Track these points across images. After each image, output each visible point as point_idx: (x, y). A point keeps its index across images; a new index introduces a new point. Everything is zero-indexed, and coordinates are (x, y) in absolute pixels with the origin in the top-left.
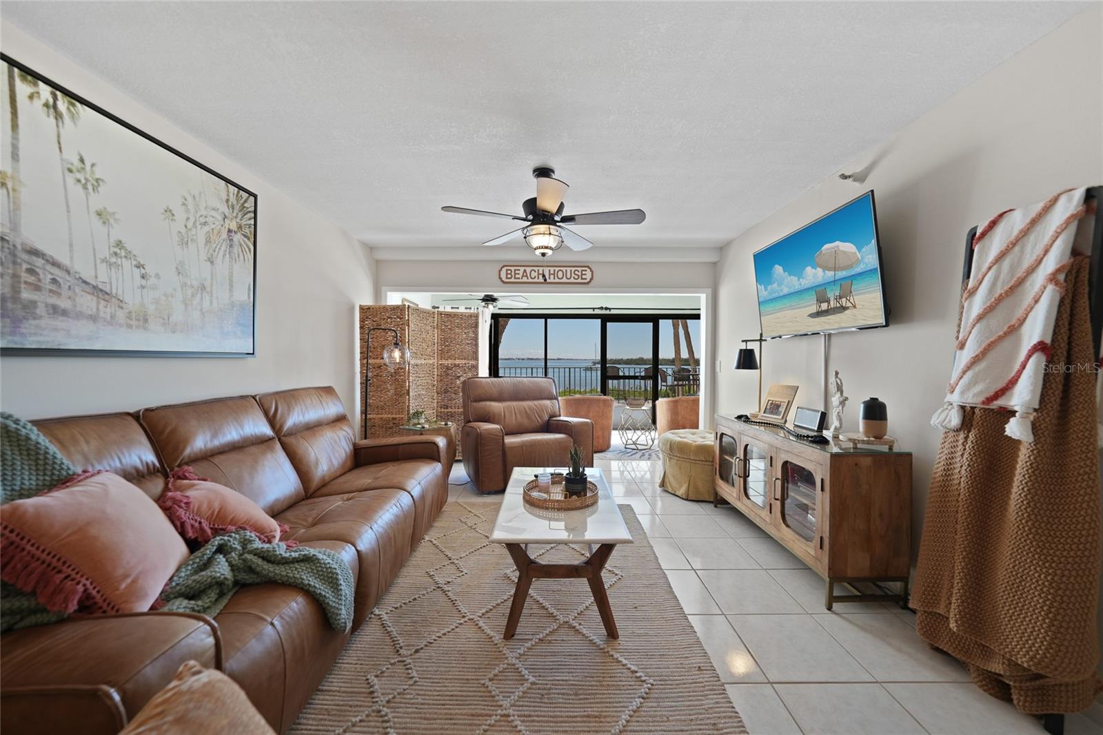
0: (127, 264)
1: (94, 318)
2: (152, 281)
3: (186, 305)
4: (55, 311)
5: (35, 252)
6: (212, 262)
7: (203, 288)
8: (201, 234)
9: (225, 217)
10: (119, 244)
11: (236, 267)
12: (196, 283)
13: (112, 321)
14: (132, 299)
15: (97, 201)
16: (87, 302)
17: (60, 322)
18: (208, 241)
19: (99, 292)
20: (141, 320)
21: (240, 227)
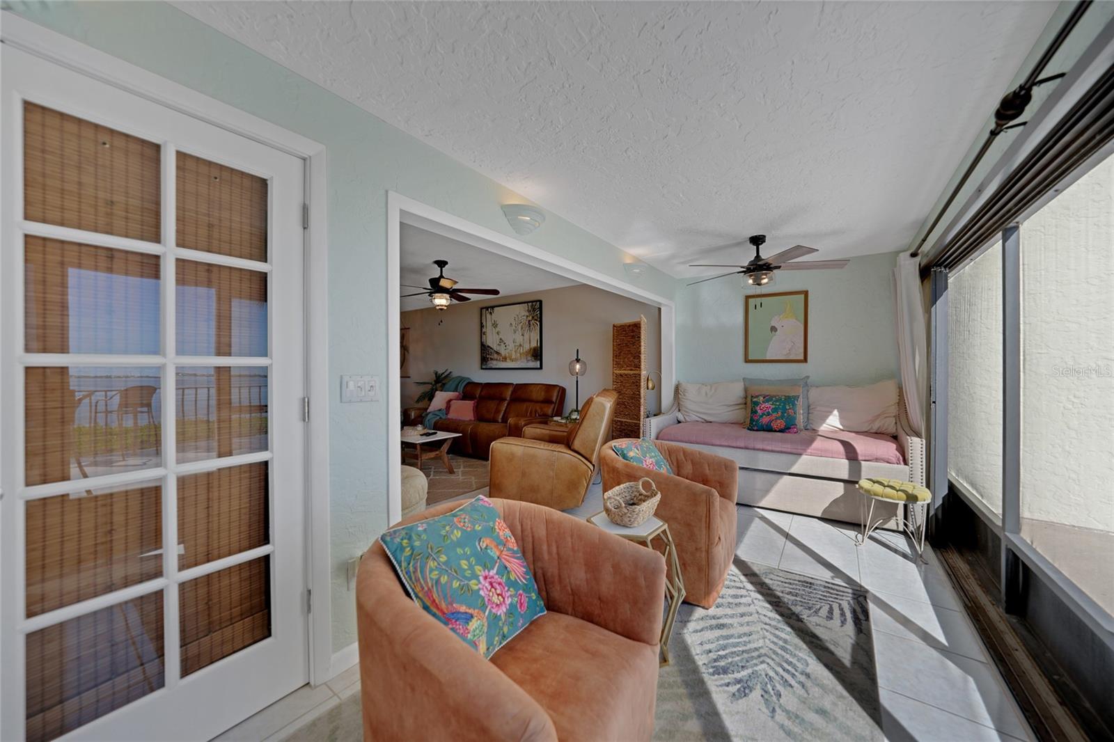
0: (502, 344)
1: (497, 360)
2: (507, 347)
3: (515, 352)
4: (492, 359)
5: (489, 347)
6: (523, 335)
7: (520, 345)
8: (520, 327)
9: (527, 316)
10: (501, 339)
11: (532, 334)
12: (518, 344)
13: (500, 360)
14: (503, 352)
15: (497, 329)
16: (496, 356)
17: (493, 362)
18: (522, 328)
19: (498, 353)
20: (505, 359)
21: (533, 317)
